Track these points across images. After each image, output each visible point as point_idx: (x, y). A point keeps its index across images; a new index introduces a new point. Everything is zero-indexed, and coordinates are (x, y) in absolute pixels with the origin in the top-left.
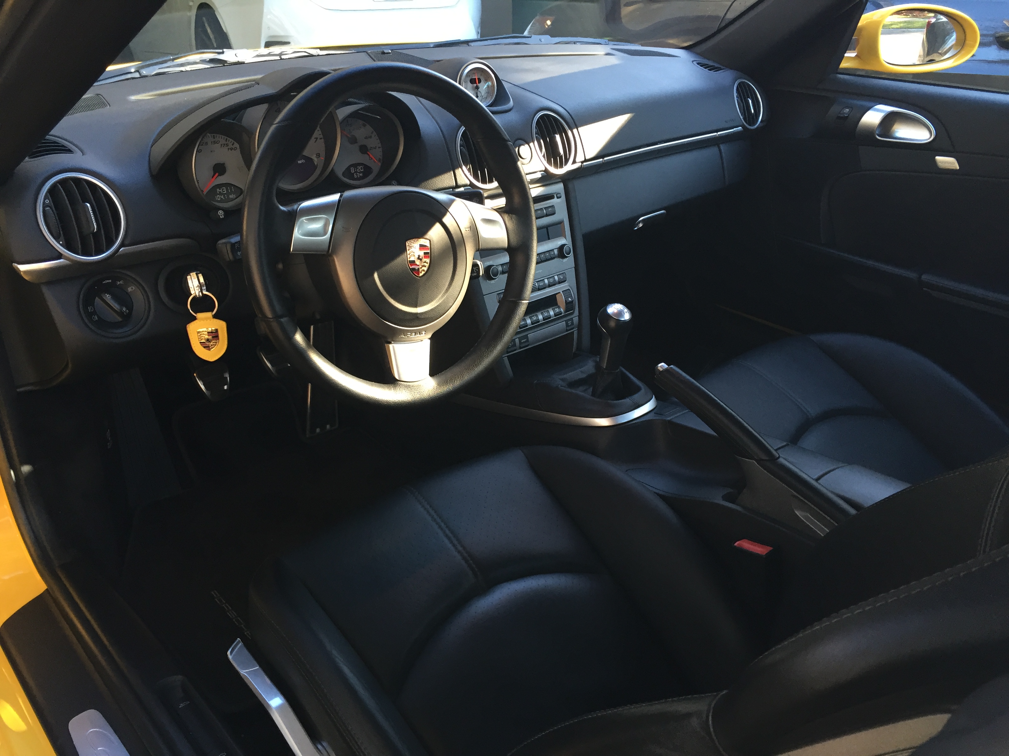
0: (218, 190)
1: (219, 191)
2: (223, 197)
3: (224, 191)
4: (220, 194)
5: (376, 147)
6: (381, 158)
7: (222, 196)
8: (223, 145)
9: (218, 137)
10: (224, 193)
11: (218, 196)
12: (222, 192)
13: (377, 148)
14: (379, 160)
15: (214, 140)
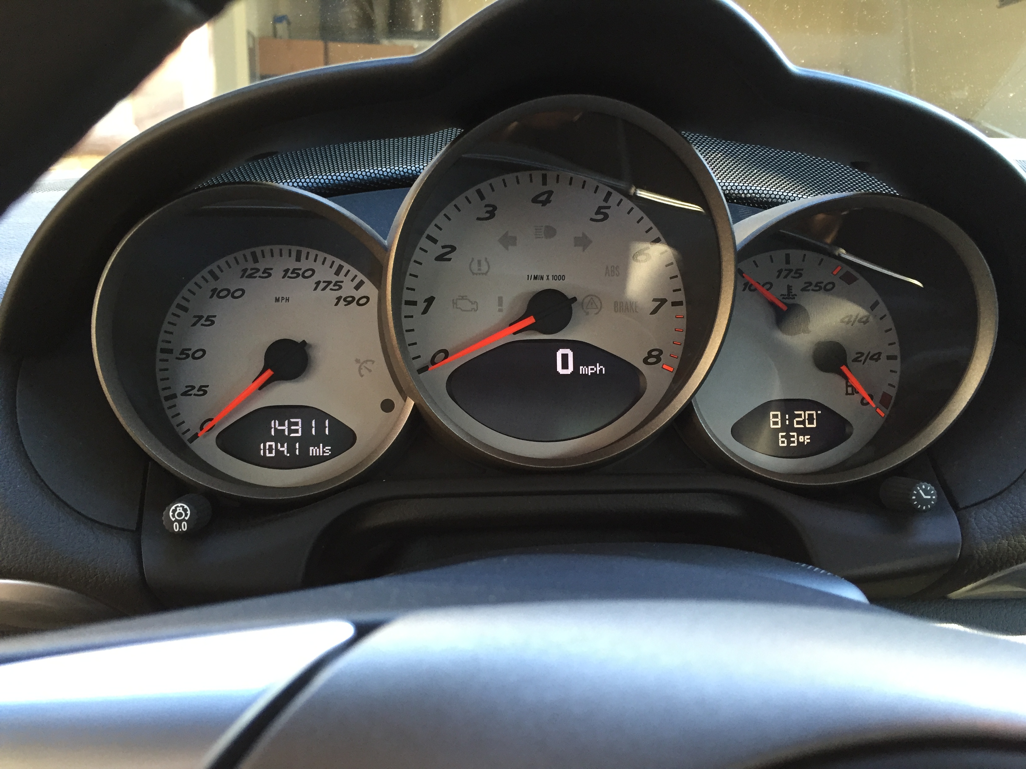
0: (275, 424)
1: (275, 429)
2: (285, 449)
3: (296, 431)
4: (280, 437)
5: (880, 354)
6: (893, 392)
7: (282, 446)
8: (322, 285)
9: (311, 257)
10: (292, 435)
11: (268, 444)
12: (286, 433)
13: (883, 357)
14: (885, 400)
15: (297, 265)
